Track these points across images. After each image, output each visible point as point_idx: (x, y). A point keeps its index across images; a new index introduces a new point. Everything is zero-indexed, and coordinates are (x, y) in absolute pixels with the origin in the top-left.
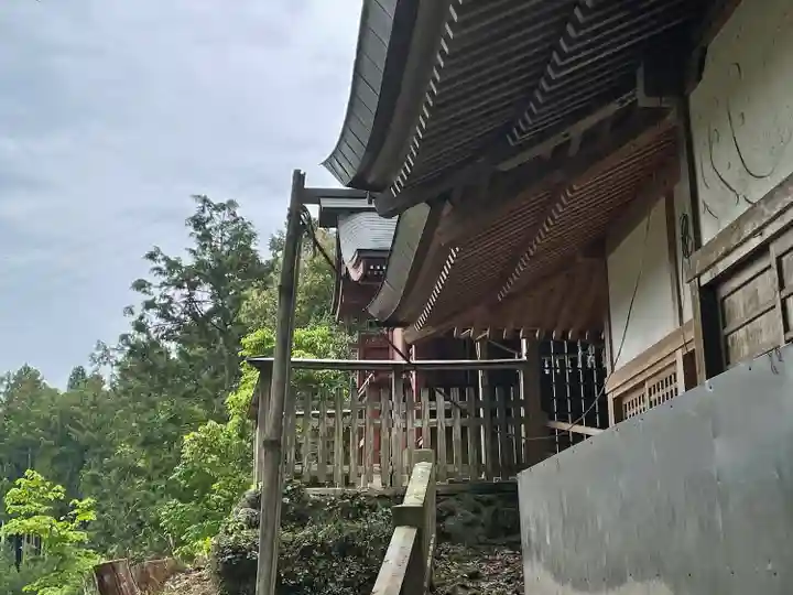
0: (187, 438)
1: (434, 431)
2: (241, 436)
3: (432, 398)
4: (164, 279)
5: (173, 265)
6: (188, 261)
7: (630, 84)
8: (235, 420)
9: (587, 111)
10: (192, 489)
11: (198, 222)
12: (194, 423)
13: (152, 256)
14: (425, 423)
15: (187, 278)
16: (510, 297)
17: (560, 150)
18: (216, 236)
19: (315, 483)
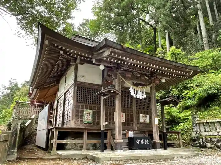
0: (4, 111)
1: (37, 111)
2: (12, 111)
3: (39, 108)
4: (3, 88)
5: (5, 87)
6: (7, 86)
7: (55, 82)
8: (11, 109)
9: (52, 83)
10: (3, 118)
11: (10, 81)
12: (4, 109)
13: (2, 85)
14: (36, 110)
15: (7, 89)
16: (46, 98)
17: (49, 86)
18: (12, 83)
19: (21, 116)
